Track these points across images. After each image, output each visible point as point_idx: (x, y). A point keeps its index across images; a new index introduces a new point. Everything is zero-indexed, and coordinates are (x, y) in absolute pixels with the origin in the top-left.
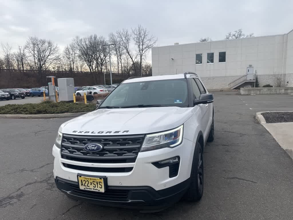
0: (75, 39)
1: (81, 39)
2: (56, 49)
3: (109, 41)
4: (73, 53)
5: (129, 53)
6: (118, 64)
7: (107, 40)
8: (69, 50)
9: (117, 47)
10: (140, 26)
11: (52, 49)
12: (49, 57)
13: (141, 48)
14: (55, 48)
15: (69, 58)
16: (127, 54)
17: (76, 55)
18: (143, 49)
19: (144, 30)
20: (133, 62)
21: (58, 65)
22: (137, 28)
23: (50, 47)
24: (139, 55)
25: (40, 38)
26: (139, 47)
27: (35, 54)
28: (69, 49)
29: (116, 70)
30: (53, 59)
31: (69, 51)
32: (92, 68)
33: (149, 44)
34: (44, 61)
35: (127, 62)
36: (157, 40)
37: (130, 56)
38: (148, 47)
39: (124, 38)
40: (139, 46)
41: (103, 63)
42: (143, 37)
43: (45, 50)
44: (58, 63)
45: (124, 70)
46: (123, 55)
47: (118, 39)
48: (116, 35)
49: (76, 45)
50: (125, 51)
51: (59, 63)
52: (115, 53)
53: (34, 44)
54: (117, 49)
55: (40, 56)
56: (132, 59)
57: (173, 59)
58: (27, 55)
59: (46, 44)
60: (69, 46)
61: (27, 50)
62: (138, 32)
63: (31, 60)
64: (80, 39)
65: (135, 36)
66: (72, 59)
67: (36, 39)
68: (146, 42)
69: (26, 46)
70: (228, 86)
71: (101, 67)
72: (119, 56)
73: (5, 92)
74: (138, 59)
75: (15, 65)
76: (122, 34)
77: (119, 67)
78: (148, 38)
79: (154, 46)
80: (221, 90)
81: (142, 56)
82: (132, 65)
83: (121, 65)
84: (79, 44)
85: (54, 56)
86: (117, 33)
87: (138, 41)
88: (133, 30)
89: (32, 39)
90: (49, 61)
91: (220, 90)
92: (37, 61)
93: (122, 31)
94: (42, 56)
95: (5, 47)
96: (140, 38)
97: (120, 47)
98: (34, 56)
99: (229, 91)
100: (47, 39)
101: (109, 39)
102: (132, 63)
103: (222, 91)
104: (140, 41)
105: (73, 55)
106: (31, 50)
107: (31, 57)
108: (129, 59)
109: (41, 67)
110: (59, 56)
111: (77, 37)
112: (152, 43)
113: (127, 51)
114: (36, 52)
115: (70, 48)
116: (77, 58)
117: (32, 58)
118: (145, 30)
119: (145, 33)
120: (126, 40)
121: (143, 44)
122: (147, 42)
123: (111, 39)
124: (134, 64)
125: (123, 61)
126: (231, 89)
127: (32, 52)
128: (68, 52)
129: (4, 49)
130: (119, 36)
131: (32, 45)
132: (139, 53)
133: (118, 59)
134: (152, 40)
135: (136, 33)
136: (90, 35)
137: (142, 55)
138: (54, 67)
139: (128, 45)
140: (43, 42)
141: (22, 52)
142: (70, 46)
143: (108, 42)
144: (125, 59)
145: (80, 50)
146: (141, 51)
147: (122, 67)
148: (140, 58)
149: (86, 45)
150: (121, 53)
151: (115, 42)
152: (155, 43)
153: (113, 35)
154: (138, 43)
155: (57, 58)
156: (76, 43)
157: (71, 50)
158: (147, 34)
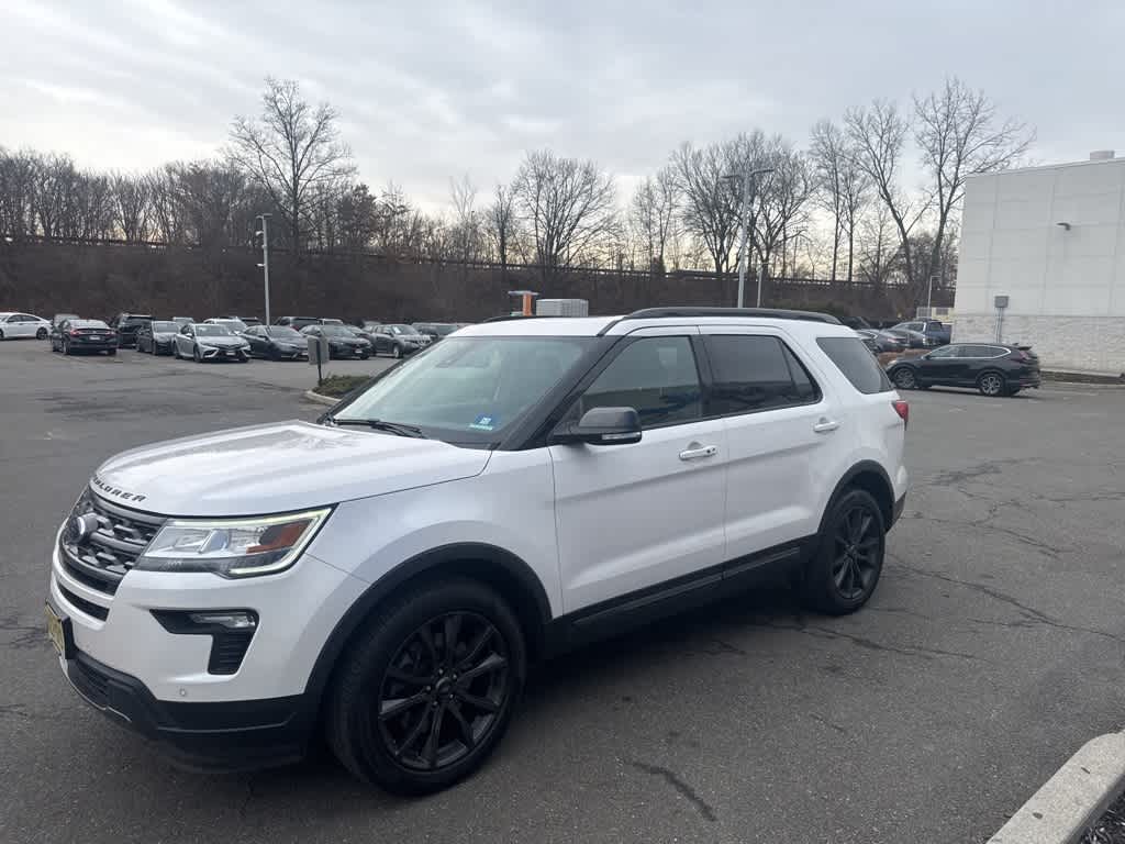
0: (678, 151)
1: (699, 154)
2: (606, 193)
3: (810, 152)
4: (668, 204)
5: (889, 201)
6: (836, 246)
8: (654, 193)
9: (840, 175)
11: (595, 190)
12: (582, 221)
13: (951, 177)
15: (648, 225)
16: (883, 203)
17: (675, 211)
18: (956, 178)
19: (971, 99)
20: (904, 234)
23: (588, 187)
24: (937, 208)
25: (559, 156)
26: (940, 171)
29: (824, 268)
30: (593, 227)
32: (726, 258)
33: (992, 158)
34: (563, 235)
35: (880, 237)
36: (1031, 140)
37: (894, 212)
39: (874, 140)
40: (941, 166)
41: (773, 239)
42: (963, 128)
45: (862, 268)
46: (863, 208)
47: (850, 144)
48: (843, 127)
50: (873, 191)
52: (830, 198)
53: (540, 177)
54: (841, 184)
56: (900, 222)
57: (1068, 227)
58: (518, 213)
59: (578, 177)
60: (655, 182)
61: (521, 199)
62: (944, 110)
63: (529, 227)
64: (696, 150)
65: (926, 126)
66: (657, 229)
67: (546, 162)
68: (979, 152)
69: (519, 185)
71: (765, 256)
72: (846, 206)
73: (424, 332)
74: (930, 225)
76: (870, 121)
77: (839, 255)
78: (987, 133)
81: (948, 208)
82: (901, 248)
83: (847, 246)
84: (691, 169)
85: (598, 219)
86: (847, 120)
87: (939, 146)
89: (534, 159)
90: (582, 235)
93: (870, 109)
94: (559, 215)
95: (458, 188)
97: (853, 176)
98: (536, 219)
100: (582, 161)
101: (812, 146)
102: (898, 240)
104: (946, 144)
107: (526, 222)
108: (890, 223)
110: (613, 217)
111: (686, 146)
112: (1008, 153)
113: (884, 188)
114: (543, 204)
116: (680, 223)
117: (528, 225)
118: (977, 101)
119: (975, 113)
120: (884, 146)
121: (959, 156)
123: (817, 145)
124: (906, 243)
125: (859, 231)
127: (534, 204)
128: (646, 201)
129: (457, 194)
130: (855, 132)
131: (533, 182)
132: (937, 197)
133: (838, 219)
134: (1009, 141)
135: (930, 113)
136: (732, 137)
137: (949, 204)
138: (595, 254)
139: (889, 164)
140: (569, 170)
143: (805, 158)
144: (872, 222)
145: (692, 194)
146: (947, 191)
147: (851, 255)
148: (939, 218)
149: (716, 172)
150: (854, 198)
151: (833, 155)
152: (1019, 151)
153: (829, 129)
154: (938, 157)
155: (608, 225)
156: (680, 167)
157: (658, 196)
158: (987, 115)
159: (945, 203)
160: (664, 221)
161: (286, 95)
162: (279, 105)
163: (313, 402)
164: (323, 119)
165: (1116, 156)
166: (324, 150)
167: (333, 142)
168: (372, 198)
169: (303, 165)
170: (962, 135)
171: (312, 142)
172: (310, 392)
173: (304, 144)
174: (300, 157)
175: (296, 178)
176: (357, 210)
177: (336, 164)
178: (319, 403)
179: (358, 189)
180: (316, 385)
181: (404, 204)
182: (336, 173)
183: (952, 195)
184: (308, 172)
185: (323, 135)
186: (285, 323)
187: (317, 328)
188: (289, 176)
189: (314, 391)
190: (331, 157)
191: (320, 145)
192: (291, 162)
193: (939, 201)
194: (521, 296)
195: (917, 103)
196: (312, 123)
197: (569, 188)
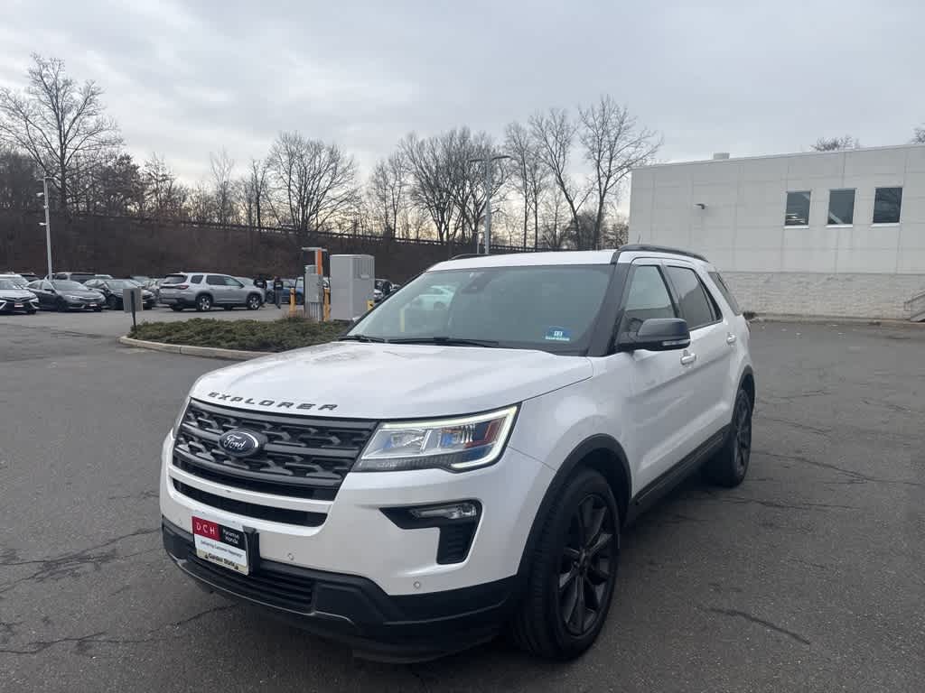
0: (405, 140)
1: (422, 143)
2: (348, 171)
3: (504, 147)
4: (398, 182)
5: (562, 185)
6: (526, 220)
7: (499, 143)
8: (387, 173)
9: (527, 166)
10: (608, 100)
11: (339, 169)
12: (329, 193)
13: (606, 169)
14: (346, 166)
15: (384, 199)
16: (558, 188)
17: (405, 189)
18: (610, 172)
19: (618, 112)
20: (575, 212)
21: (351, 218)
22: (598, 107)
23: (333, 165)
24: (597, 193)
25: (308, 137)
26: (598, 166)
27: (292, 183)
28: (387, 170)
29: (518, 237)
30: (340, 199)
31: (385, 178)
32: (447, 229)
33: (633, 157)
34: (314, 203)
35: (556, 214)
36: (659, 145)
37: (567, 196)
38: (628, 166)
39: (551, 139)
40: (599, 162)
41: (479, 214)
42: (614, 133)
43: (320, 172)
44: (352, 211)
45: (545, 238)
46: (545, 191)
47: (534, 142)
48: (528, 127)
49: (407, 161)
50: (551, 178)
51: (356, 210)
52: (520, 183)
53: (291, 155)
54: (528, 173)
55: (305, 189)
56: (571, 202)
57: (703, 207)
58: (272, 184)
59: (325, 155)
60: (386, 163)
61: (273, 172)
62: (601, 119)
63: (280, 198)
64: (420, 141)
65: (587, 130)
66: (391, 202)
67: (297, 141)
69: (271, 160)
70: (902, 309)
71: (473, 227)
72: (532, 192)
74: (591, 205)
75: (243, 213)
76: (547, 124)
77: (529, 228)
78: (629, 138)
79: (648, 163)
80: (875, 321)
81: (604, 194)
82: (571, 222)
83: (534, 221)
84: (416, 156)
85: (343, 192)
86: (531, 124)
87: (596, 146)
88: (584, 111)
89: (286, 139)
90: (329, 205)
91: (869, 321)
92: (295, 203)
93: (547, 116)
94: (310, 187)
95: (217, 162)
96: (606, 138)
97: (536, 167)
98: (290, 190)
99: (905, 327)
100: (327, 142)
101: (506, 142)
102: (570, 216)
103: (878, 324)
104: (603, 147)
105: (397, 189)
106: (282, 172)
107: (281, 192)
108: (563, 204)
109: (306, 221)
110: (356, 190)
111: (411, 136)
112: (645, 153)
113: (560, 177)
114: (295, 177)
115: (389, 167)
116: (408, 198)
117: (282, 194)
118: (622, 114)
119: (622, 123)
120: (559, 144)
121: (611, 155)
122: (625, 150)
123: (509, 141)
124: (576, 219)
125: (542, 210)
126: (914, 319)
127: (286, 177)
128: (381, 179)
129: (216, 166)
130: (537, 132)
131: (285, 158)
132: (597, 184)
133: (526, 201)
134: (645, 145)
135: (591, 120)
136: (447, 132)
137: (605, 190)
138: (340, 221)
139: (562, 158)
140: (317, 149)
141: (259, 177)
142: (390, 161)
143: (500, 150)
144: (550, 203)
145: (417, 175)
146: (604, 180)
147: (536, 228)
148: (599, 200)
149: (436, 159)
150: (537, 184)
151: (521, 150)
152: (653, 152)
153: (518, 130)
154: (596, 154)
155: (351, 198)
156: (407, 153)
157: (390, 175)
158: (629, 124)
159: (603, 189)
160: (396, 197)
161: (51, 71)
162: (45, 79)
163: (131, 346)
164: (90, 96)
165: (731, 157)
166: (91, 122)
167: (100, 116)
168: (135, 168)
169: (70, 135)
170: (613, 139)
171: (79, 114)
172: (125, 337)
173: (70, 116)
174: (67, 127)
175: (63, 146)
176: (122, 179)
177: (102, 135)
178: (139, 347)
179: (122, 158)
180: (129, 331)
181: (167, 173)
182: (103, 143)
183: (607, 183)
184: (76, 142)
185: (90, 109)
186: (65, 278)
187: (101, 282)
188: (56, 144)
189: (130, 336)
190: (98, 129)
191: (87, 119)
192: (57, 132)
193: (598, 187)
194: (314, 252)
195: (581, 113)
196: (78, 97)
197: (317, 164)
